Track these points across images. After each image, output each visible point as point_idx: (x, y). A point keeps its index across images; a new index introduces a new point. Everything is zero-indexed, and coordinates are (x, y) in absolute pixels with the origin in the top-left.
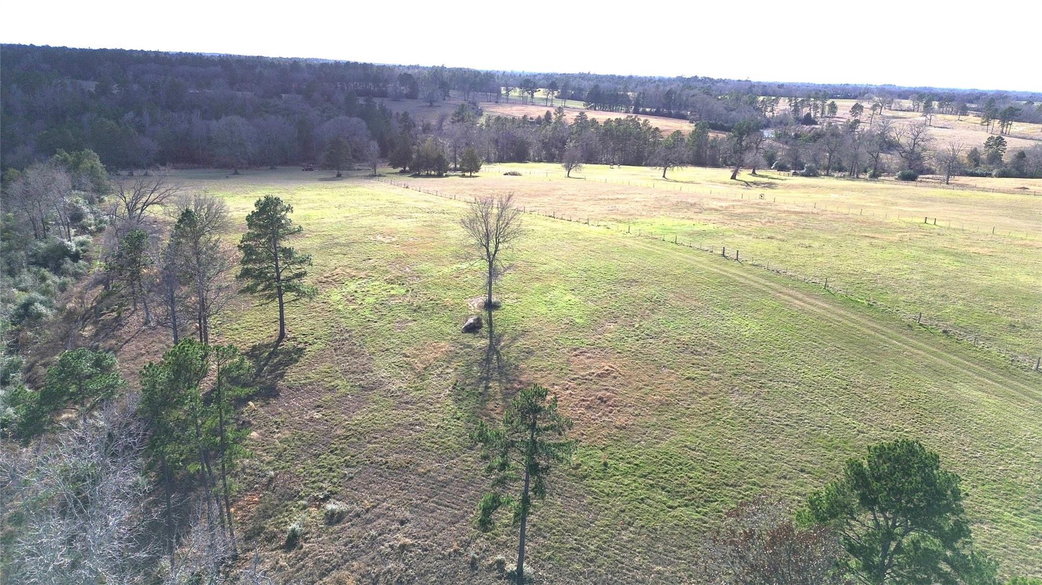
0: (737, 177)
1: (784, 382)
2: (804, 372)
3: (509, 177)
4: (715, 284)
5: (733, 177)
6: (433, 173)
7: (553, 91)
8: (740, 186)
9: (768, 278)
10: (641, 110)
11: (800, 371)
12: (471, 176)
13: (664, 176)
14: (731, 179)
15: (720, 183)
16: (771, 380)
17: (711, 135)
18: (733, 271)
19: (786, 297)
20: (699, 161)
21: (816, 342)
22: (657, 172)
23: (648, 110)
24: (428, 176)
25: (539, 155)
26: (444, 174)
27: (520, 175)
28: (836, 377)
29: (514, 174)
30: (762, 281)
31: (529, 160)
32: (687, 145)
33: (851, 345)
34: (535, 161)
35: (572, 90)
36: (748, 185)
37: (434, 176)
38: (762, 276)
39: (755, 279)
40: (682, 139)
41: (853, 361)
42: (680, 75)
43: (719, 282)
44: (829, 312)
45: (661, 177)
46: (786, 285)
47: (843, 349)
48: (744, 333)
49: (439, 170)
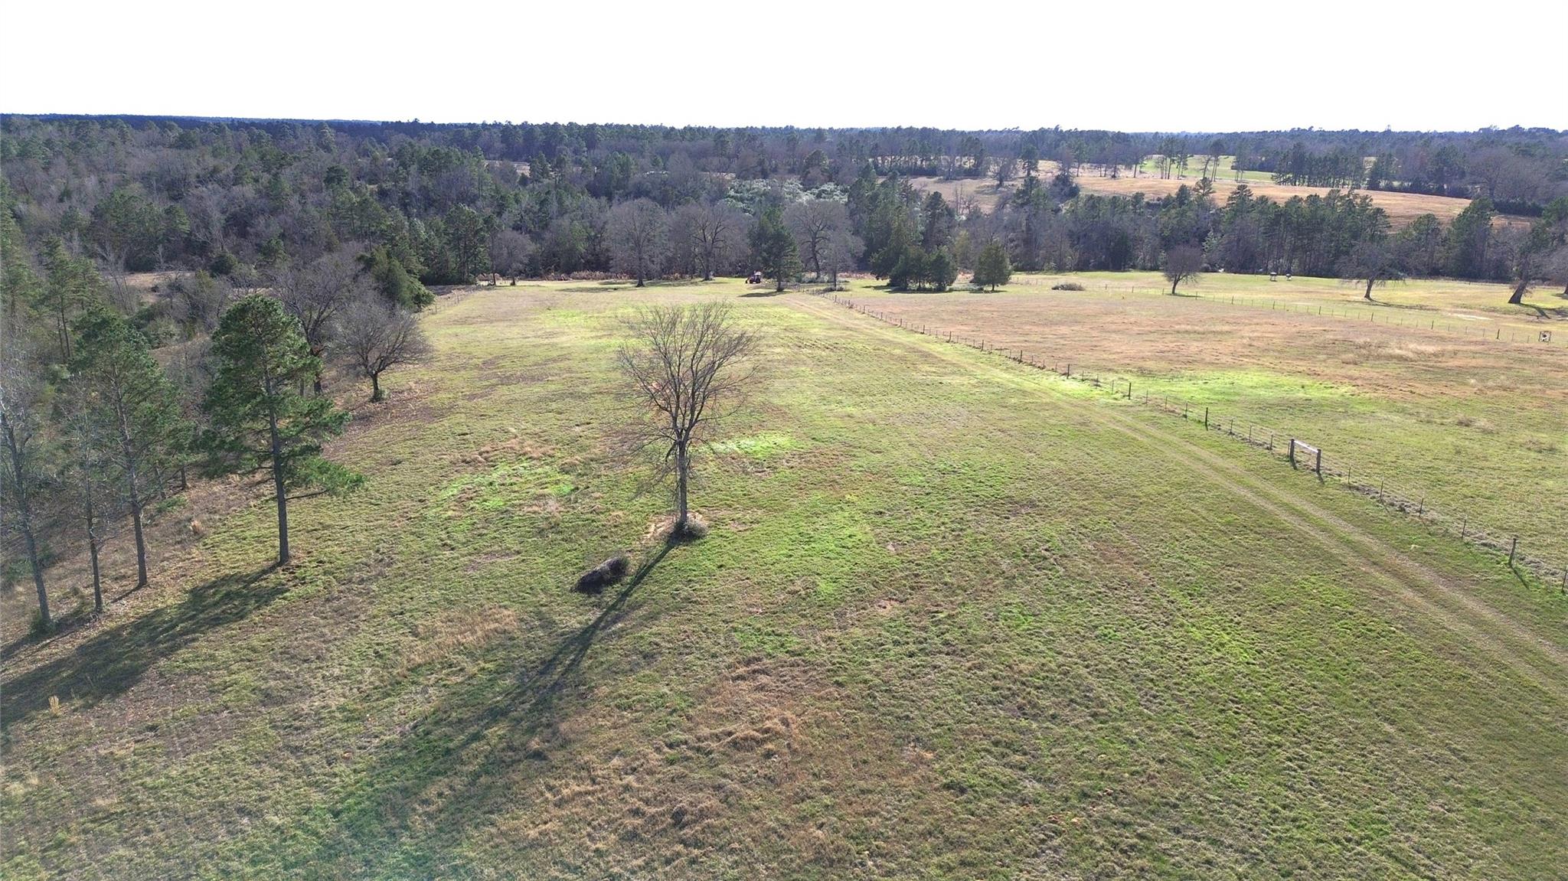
0: (1524, 300)
1: (1214, 842)
2: (1294, 820)
3: (1060, 292)
4: (1215, 527)
5: (1515, 300)
6: (927, 286)
7: (1216, 157)
8: (1524, 317)
9: (1365, 523)
10: (1383, 184)
11: (1286, 813)
12: (993, 291)
13: (1367, 296)
14: (1510, 302)
15: (1483, 310)
16: (1177, 831)
17: (1497, 221)
18: (1286, 497)
19: (1385, 580)
20: (1469, 269)
21: (1392, 723)
22: (1355, 289)
23: (1396, 184)
24: (921, 290)
25: (1154, 258)
26: (948, 288)
27: (1080, 289)
28: (1389, 854)
29: (1071, 288)
30: (1344, 528)
31: (1134, 267)
32: (1445, 240)
33: (1499, 746)
34: (1144, 269)
35: (1262, 156)
36: (1543, 314)
37: (930, 291)
38: (1353, 518)
39: (1331, 521)
40: (1436, 231)
41: (1480, 804)
42: (1486, 126)
43: (1229, 523)
44: (1486, 632)
45: (1362, 298)
46: (1401, 547)
47: (1465, 759)
48: (1198, 669)
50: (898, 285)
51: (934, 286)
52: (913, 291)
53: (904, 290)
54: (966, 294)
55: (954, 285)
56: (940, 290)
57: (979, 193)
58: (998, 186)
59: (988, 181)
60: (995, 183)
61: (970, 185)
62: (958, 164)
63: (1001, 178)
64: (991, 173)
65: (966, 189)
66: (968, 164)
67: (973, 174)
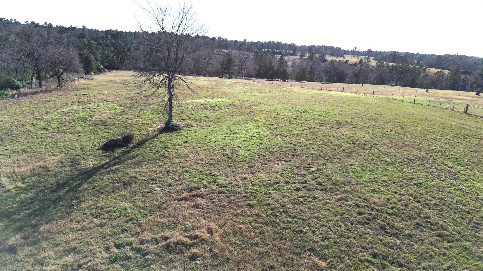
0: (480, 95)
12: (302, 82)
14: (476, 95)
26: (286, 81)
27: (331, 84)
29: (328, 83)
32: (446, 79)
37: (280, 81)
49: (284, 79)
51: (282, 80)
55: (289, 81)
56: (284, 81)
57: (295, 60)
58: (301, 58)
59: (298, 57)
60: (300, 57)
61: (292, 57)
62: (288, 51)
63: (302, 56)
64: (299, 54)
65: (291, 58)
66: (291, 52)
67: (293, 55)
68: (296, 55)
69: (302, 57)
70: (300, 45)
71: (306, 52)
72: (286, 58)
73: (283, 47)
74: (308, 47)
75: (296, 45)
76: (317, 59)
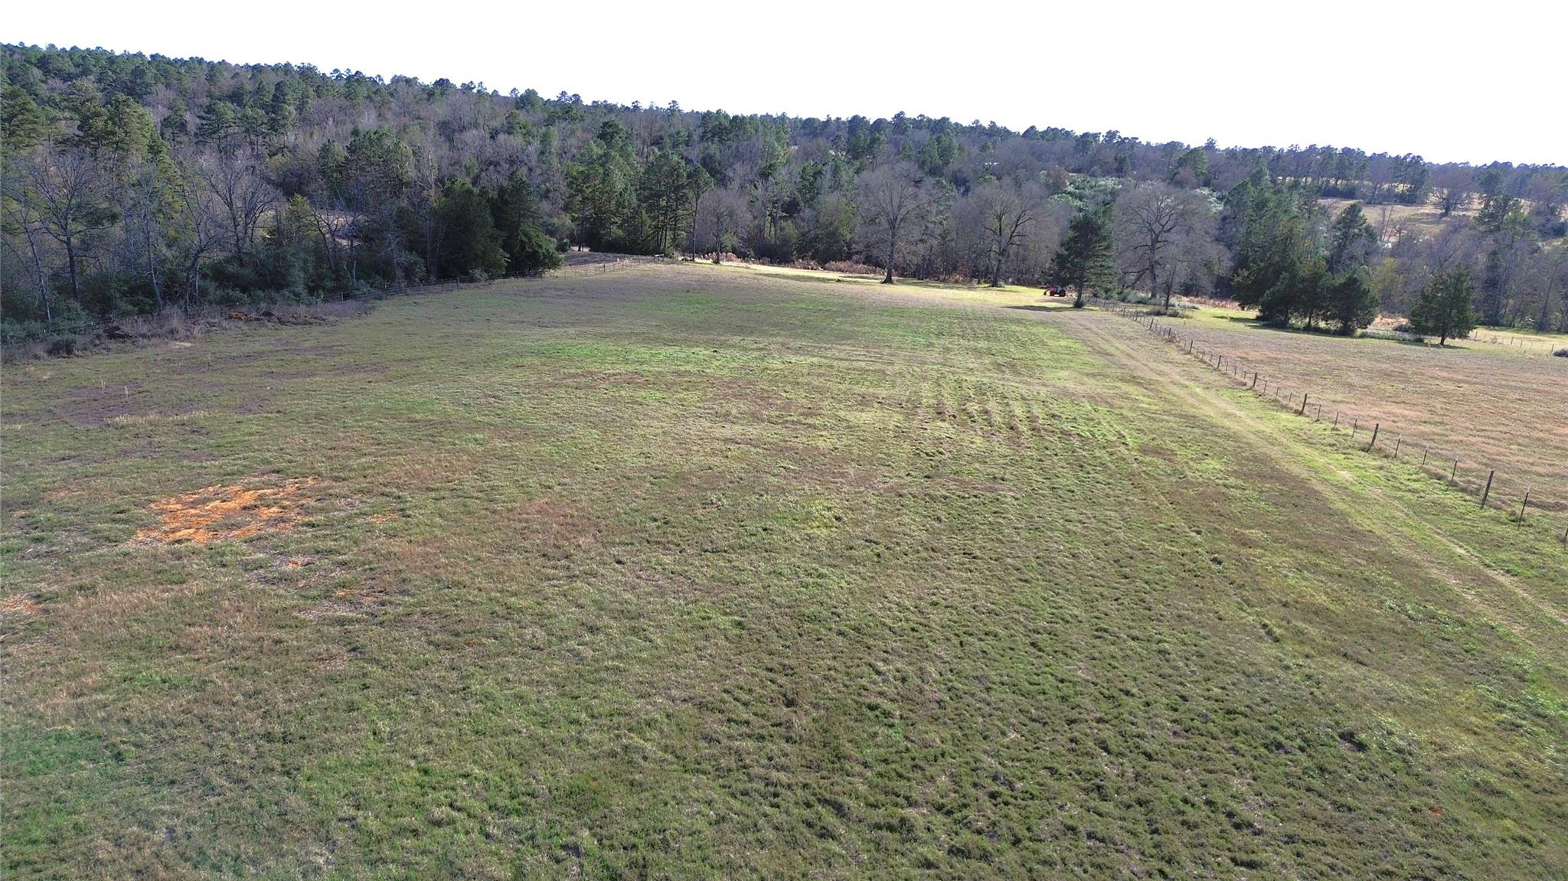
6: (1322, 324)
12: (1443, 345)
24: (1308, 329)
26: (1359, 331)
37: (1326, 332)
49: (1346, 319)
50: (1274, 318)
51: (1334, 325)
52: (1297, 330)
53: (1283, 326)
54: (1392, 343)
55: (1370, 329)
56: (1346, 332)
57: (1414, 220)
58: (1443, 215)
59: (1428, 209)
60: (1439, 212)
61: (1401, 212)
62: (1386, 186)
63: (1448, 206)
64: (1433, 198)
65: (1395, 216)
66: (1401, 188)
67: (1407, 199)
68: (1423, 203)
69: (1448, 209)
70: (1442, 163)
71: (1469, 190)
72: (1371, 215)
73: (1363, 167)
74: (1477, 169)
75: (1426, 159)
76: (1525, 224)
